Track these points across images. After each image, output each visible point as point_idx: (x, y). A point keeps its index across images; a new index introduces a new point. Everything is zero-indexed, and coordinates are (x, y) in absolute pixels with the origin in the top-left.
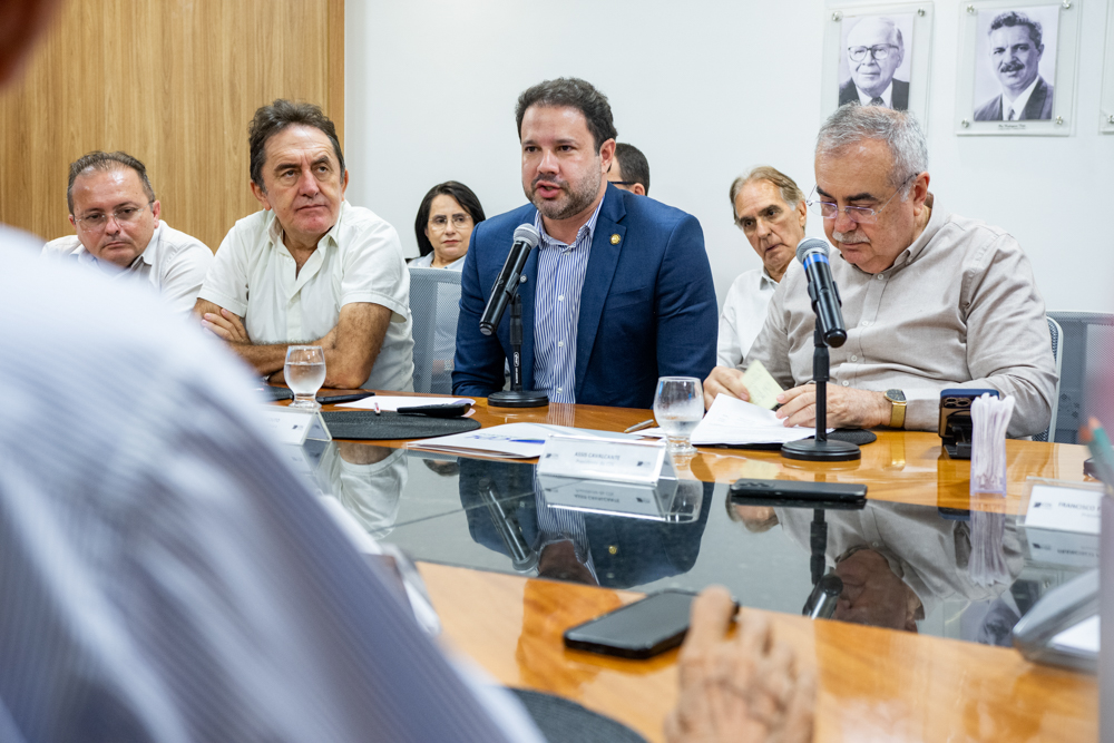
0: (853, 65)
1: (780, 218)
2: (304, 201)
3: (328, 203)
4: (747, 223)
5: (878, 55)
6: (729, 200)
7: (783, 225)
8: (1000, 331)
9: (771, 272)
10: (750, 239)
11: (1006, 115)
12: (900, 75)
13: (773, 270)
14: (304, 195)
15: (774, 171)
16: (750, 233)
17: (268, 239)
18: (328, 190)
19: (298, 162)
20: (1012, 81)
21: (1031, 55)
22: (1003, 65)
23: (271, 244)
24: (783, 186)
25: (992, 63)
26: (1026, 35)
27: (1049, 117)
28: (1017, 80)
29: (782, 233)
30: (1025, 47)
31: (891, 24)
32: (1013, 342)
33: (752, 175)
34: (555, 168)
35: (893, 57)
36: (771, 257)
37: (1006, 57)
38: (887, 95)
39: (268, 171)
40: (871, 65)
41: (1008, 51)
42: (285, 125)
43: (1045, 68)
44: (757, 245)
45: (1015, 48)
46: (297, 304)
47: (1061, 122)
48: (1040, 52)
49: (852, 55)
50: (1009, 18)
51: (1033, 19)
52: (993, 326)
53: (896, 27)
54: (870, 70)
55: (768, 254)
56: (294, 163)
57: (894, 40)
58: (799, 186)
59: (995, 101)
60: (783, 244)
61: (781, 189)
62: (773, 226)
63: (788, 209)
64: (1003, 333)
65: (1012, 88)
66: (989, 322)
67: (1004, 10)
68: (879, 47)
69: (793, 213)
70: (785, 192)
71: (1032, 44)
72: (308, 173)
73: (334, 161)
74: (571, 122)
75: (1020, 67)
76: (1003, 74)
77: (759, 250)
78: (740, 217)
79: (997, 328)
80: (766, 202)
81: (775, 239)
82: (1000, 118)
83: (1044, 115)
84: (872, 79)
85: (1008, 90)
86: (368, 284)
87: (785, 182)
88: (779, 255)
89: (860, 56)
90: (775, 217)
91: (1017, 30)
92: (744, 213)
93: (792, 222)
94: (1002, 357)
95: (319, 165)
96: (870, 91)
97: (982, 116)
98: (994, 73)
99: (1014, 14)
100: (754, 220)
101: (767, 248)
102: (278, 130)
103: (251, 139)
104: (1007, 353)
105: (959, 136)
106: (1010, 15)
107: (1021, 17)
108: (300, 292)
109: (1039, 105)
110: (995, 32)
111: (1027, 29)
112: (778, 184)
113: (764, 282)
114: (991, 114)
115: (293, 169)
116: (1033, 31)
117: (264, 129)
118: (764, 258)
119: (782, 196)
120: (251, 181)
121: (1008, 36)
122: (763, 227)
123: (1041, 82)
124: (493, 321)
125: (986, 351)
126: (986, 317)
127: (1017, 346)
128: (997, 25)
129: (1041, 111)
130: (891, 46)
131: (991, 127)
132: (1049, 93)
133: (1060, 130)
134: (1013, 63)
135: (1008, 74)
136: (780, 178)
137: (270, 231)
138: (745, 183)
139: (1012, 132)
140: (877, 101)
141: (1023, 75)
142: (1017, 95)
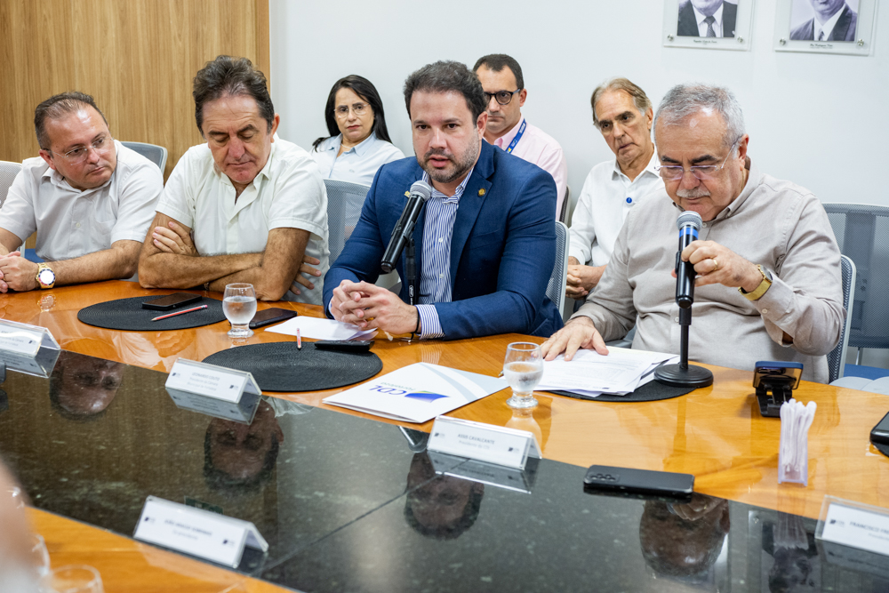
1: (633, 122)
3: (253, 159)
4: (605, 125)
6: (590, 106)
7: (635, 128)
9: (622, 166)
10: (607, 138)
11: (816, 35)
13: (625, 164)
15: (629, 82)
16: (607, 133)
18: (254, 149)
19: (227, 131)
20: (823, 7)
24: (636, 96)
27: (852, 39)
28: (827, 6)
29: (633, 135)
33: (611, 85)
34: (444, 144)
36: (623, 154)
38: (718, 15)
44: (612, 143)
46: (235, 225)
47: (862, 44)
55: (621, 151)
58: (647, 95)
59: (808, 24)
60: (633, 143)
61: (634, 98)
62: (626, 128)
63: (639, 114)
65: (822, 13)
69: (643, 118)
70: (637, 101)
72: (234, 140)
76: (816, 1)
77: (613, 147)
78: (600, 120)
80: (622, 109)
81: (628, 139)
82: (812, 38)
83: (848, 37)
85: (819, 15)
86: (290, 212)
87: (637, 92)
88: (630, 153)
90: (628, 121)
92: (603, 117)
93: (642, 125)
96: (704, 10)
97: (797, 36)
100: (611, 123)
101: (620, 147)
105: (777, 51)
108: (237, 215)
109: (845, 29)
112: (632, 93)
113: (615, 174)
114: (805, 34)
118: (617, 155)
119: (635, 103)
122: (618, 129)
123: (847, 9)
124: (391, 261)
129: (846, 33)
131: (804, 45)
132: (853, 19)
133: (861, 51)
135: (820, 1)
136: (633, 88)
138: (604, 91)
139: (821, 50)
140: (710, 20)
141: (832, 3)
142: (827, 19)
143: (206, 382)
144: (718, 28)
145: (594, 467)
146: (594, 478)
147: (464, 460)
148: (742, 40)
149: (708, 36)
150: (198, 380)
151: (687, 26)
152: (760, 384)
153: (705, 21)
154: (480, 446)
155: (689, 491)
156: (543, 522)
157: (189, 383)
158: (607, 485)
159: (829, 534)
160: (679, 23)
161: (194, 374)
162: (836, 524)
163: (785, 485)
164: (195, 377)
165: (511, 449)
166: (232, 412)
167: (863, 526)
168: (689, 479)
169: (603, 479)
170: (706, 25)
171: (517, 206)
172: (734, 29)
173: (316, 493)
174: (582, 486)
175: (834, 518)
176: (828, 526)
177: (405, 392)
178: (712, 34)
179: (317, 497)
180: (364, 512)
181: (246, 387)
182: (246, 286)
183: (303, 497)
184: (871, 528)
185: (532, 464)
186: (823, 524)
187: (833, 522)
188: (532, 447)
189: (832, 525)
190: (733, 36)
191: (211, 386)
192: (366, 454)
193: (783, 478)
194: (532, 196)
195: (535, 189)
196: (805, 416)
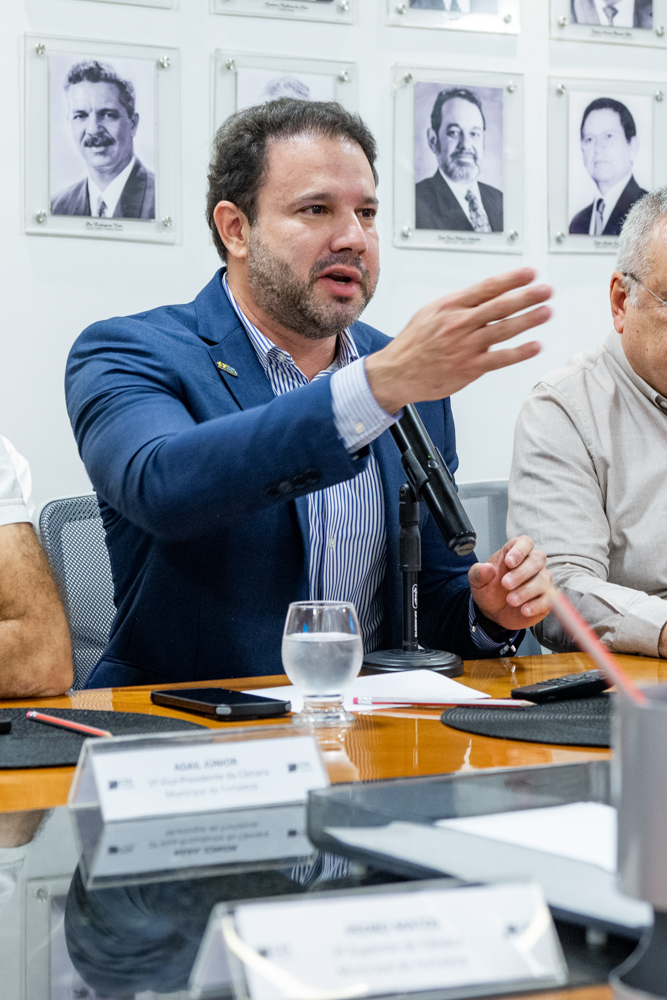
11: (95, 208)
20: (100, 160)
21: (123, 126)
22: (87, 137)
25: (72, 132)
26: (114, 98)
27: (152, 216)
28: (107, 160)
37: (90, 126)
41: (92, 117)
43: (143, 146)
45: (101, 114)
47: (165, 224)
48: (135, 123)
50: (91, 69)
51: (123, 76)
59: (78, 189)
65: (100, 170)
67: (85, 58)
71: (123, 111)
75: (109, 142)
76: (88, 149)
82: (87, 212)
83: (145, 212)
85: (95, 174)
91: (102, 88)
97: (63, 208)
98: (75, 147)
99: (97, 64)
105: (29, 234)
106: (93, 65)
107: (107, 70)
110: (73, 87)
111: (116, 90)
114: (74, 205)
116: (124, 92)
121: (92, 95)
123: (137, 166)
128: (75, 78)
129: (141, 208)
131: (74, 225)
132: (149, 182)
133: (164, 236)
134: (100, 134)
135: (95, 149)
139: (104, 233)
141: (114, 155)
142: (109, 181)
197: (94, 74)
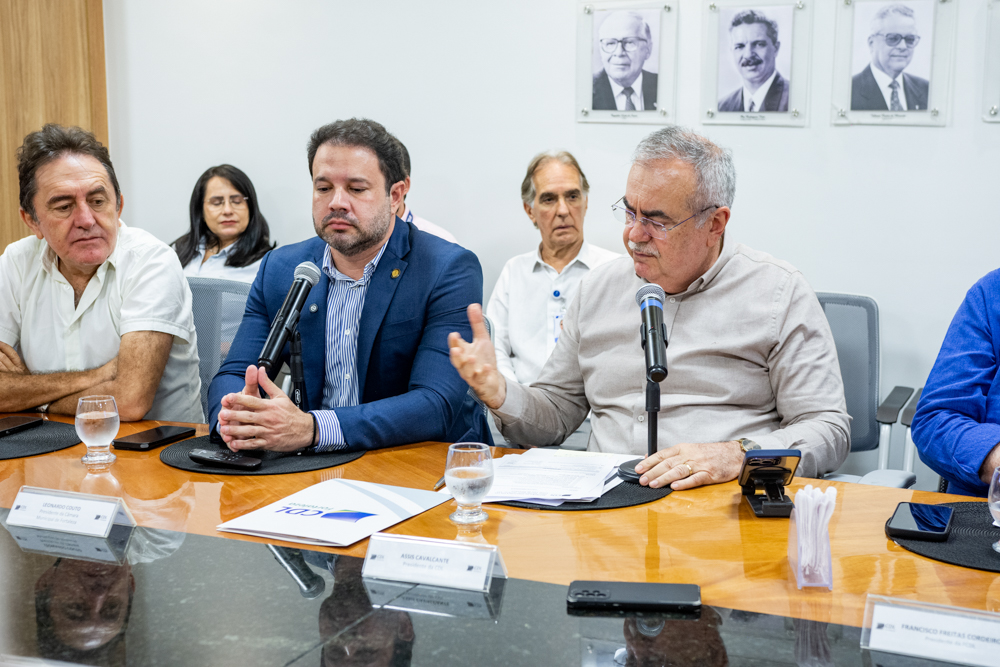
0: (605, 56)
1: (579, 204)
2: (80, 234)
3: (105, 235)
4: (548, 199)
5: (628, 47)
7: (578, 210)
8: (809, 373)
11: (747, 106)
12: (649, 67)
14: (80, 227)
16: (547, 209)
17: (40, 267)
18: (106, 221)
19: (74, 194)
20: (752, 75)
21: (769, 51)
22: (744, 60)
23: (45, 273)
25: (734, 57)
26: (764, 32)
27: (786, 109)
28: (757, 74)
29: (576, 218)
30: (763, 44)
31: (639, 18)
32: (821, 385)
33: (560, 156)
34: (347, 206)
35: (642, 49)
37: (746, 53)
38: (637, 85)
39: (40, 201)
40: (622, 56)
41: (748, 46)
42: (57, 156)
43: (782, 64)
45: (754, 44)
46: (76, 332)
47: (796, 114)
48: (777, 48)
49: (604, 46)
50: (748, 16)
51: (770, 17)
52: (802, 367)
53: (644, 21)
54: (621, 61)
56: (68, 194)
57: (643, 34)
59: (737, 94)
60: (574, 226)
64: (812, 375)
65: (752, 81)
66: (797, 363)
67: (743, 9)
68: (629, 40)
71: (769, 41)
72: (83, 204)
73: (110, 189)
74: (363, 162)
75: (759, 62)
76: (744, 68)
79: (806, 370)
80: (572, 185)
81: (570, 220)
82: (742, 109)
83: (781, 107)
84: (623, 69)
85: (748, 83)
86: (149, 312)
89: (611, 48)
91: (755, 27)
92: (549, 188)
94: (814, 400)
95: (94, 197)
97: (726, 107)
98: (735, 67)
99: (752, 12)
102: (49, 160)
103: (20, 167)
104: (819, 396)
105: (705, 124)
106: (749, 13)
107: (759, 15)
108: (80, 319)
109: (776, 98)
110: (735, 28)
111: (765, 27)
113: (538, 266)
114: (734, 105)
115: (67, 202)
116: (770, 28)
117: (34, 158)
119: (582, 183)
120: (21, 208)
121: (748, 33)
123: (778, 77)
125: (797, 392)
126: (794, 358)
127: (825, 389)
128: (737, 23)
129: (779, 103)
130: (640, 39)
131: (732, 117)
132: (785, 87)
133: (796, 122)
134: (753, 58)
135: (749, 68)
137: (44, 258)
138: (552, 161)
139: (753, 122)
140: (628, 91)
141: (762, 70)
142: (757, 88)
143: (62, 514)
144: (638, 100)
145: (575, 584)
146: (580, 596)
147: (410, 587)
148: (665, 113)
149: (627, 110)
150: (51, 513)
151: (602, 98)
152: (749, 480)
153: (623, 92)
154: (430, 567)
155: (697, 603)
156: (526, 652)
157: (38, 517)
158: (596, 603)
159: (878, 642)
160: (594, 95)
161: (45, 505)
162: (884, 628)
163: (807, 590)
164: (46, 509)
165: (470, 568)
166: (98, 550)
167: (917, 629)
168: (694, 590)
169: (591, 596)
170: (624, 97)
171: (439, 288)
172: (655, 101)
173: (227, 637)
174: (565, 605)
175: (882, 622)
176: (875, 632)
177: (320, 512)
178: (632, 107)
179: (229, 642)
180: (295, 656)
181: (116, 518)
182: (104, 398)
183: (211, 643)
184: (928, 631)
185: (498, 584)
186: (869, 631)
187: (881, 626)
188: (496, 564)
189: (879, 630)
190: (655, 109)
191: (70, 518)
192: (284, 587)
193: (803, 582)
194: (457, 277)
195: (460, 270)
196: (825, 504)
197: (750, 19)
